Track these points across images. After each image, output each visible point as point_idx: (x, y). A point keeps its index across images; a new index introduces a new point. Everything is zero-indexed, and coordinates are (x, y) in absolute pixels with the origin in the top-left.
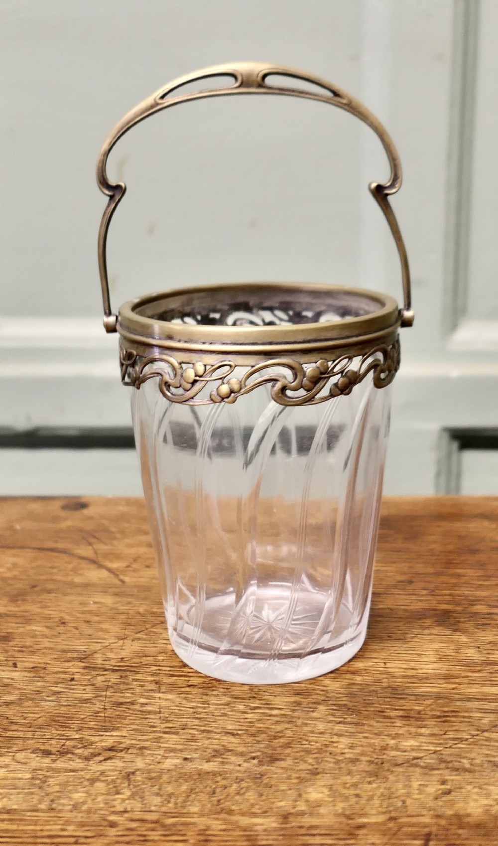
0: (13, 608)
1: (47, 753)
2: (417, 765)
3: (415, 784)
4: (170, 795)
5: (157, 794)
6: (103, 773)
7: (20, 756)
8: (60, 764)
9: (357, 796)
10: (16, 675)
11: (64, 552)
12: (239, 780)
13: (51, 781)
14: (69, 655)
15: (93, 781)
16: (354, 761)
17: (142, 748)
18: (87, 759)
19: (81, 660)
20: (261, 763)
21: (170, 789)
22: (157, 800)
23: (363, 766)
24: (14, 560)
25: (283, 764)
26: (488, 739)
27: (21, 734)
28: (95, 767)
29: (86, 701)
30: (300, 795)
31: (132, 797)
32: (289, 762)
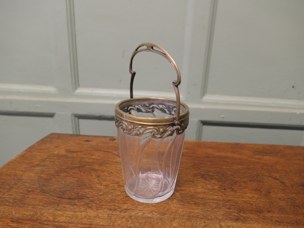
0: (100, 168)
1: (111, 210)
2: (198, 218)
3: (198, 223)
4: (141, 223)
5: (138, 223)
6: (124, 216)
7: (104, 210)
8: (114, 213)
9: (185, 225)
10: (102, 187)
11: (110, 152)
12: (157, 220)
13: (112, 218)
14: (114, 182)
15: (122, 218)
16: (183, 216)
17: (133, 209)
18: (120, 212)
19: (117, 183)
20: (161, 215)
21: (140, 221)
22: (138, 224)
23: (185, 217)
24: (98, 154)
25: (166, 215)
26: (215, 211)
27: (104, 204)
28: (123, 214)
29: (119, 195)
30: (171, 225)
31: (132, 223)
32: (168, 215)
